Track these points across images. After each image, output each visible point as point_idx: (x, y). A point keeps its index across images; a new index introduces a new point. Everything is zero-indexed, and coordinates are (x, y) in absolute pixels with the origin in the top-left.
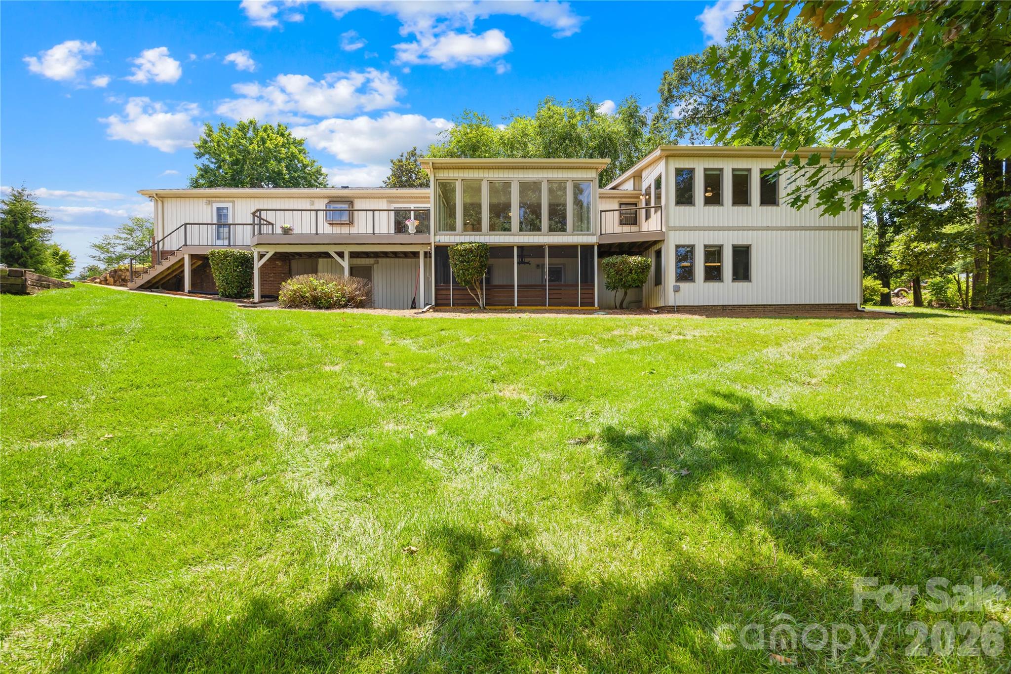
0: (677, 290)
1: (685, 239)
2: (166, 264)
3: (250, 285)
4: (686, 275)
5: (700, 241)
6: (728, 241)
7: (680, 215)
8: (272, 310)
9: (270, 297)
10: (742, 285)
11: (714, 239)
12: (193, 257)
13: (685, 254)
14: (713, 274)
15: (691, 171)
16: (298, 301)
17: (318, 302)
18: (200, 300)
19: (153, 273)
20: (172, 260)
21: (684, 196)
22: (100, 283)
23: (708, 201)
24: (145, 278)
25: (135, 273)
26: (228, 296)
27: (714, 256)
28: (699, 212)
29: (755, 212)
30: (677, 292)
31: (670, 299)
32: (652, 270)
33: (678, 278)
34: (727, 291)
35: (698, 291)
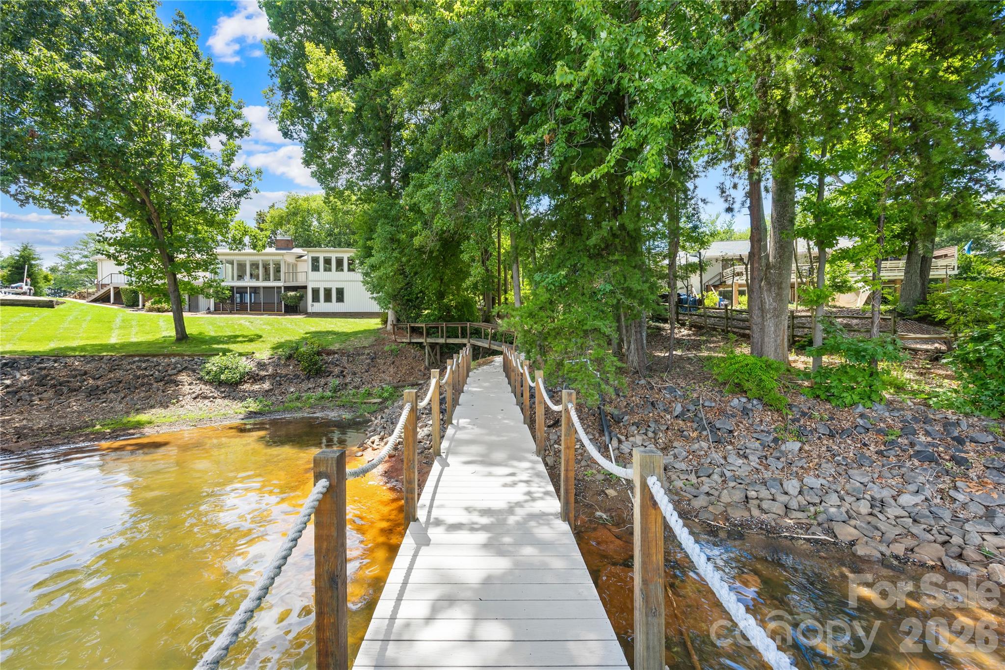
0: (312, 306)
1: (316, 285)
2: (102, 291)
3: (138, 301)
4: (316, 298)
5: (322, 286)
6: (334, 286)
7: (313, 275)
9: (144, 307)
10: (340, 304)
11: (328, 286)
12: (114, 288)
13: (316, 292)
14: (328, 298)
15: (318, 258)
16: (151, 310)
17: (160, 310)
18: (115, 307)
19: (97, 295)
20: (105, 289)
21: (315, 268)
22: (75, 298)
23: (325, 270)
24: (93, 297)
25: (89, 294)
26: (128, 306)
27: (328, 292)
28: (322, 274)
29: (346, 274)
30: (313, 307)
31: (310, 310)
32: (302, 298)
33: (313, 301)
34: (334, 306)
35: (321, 306)
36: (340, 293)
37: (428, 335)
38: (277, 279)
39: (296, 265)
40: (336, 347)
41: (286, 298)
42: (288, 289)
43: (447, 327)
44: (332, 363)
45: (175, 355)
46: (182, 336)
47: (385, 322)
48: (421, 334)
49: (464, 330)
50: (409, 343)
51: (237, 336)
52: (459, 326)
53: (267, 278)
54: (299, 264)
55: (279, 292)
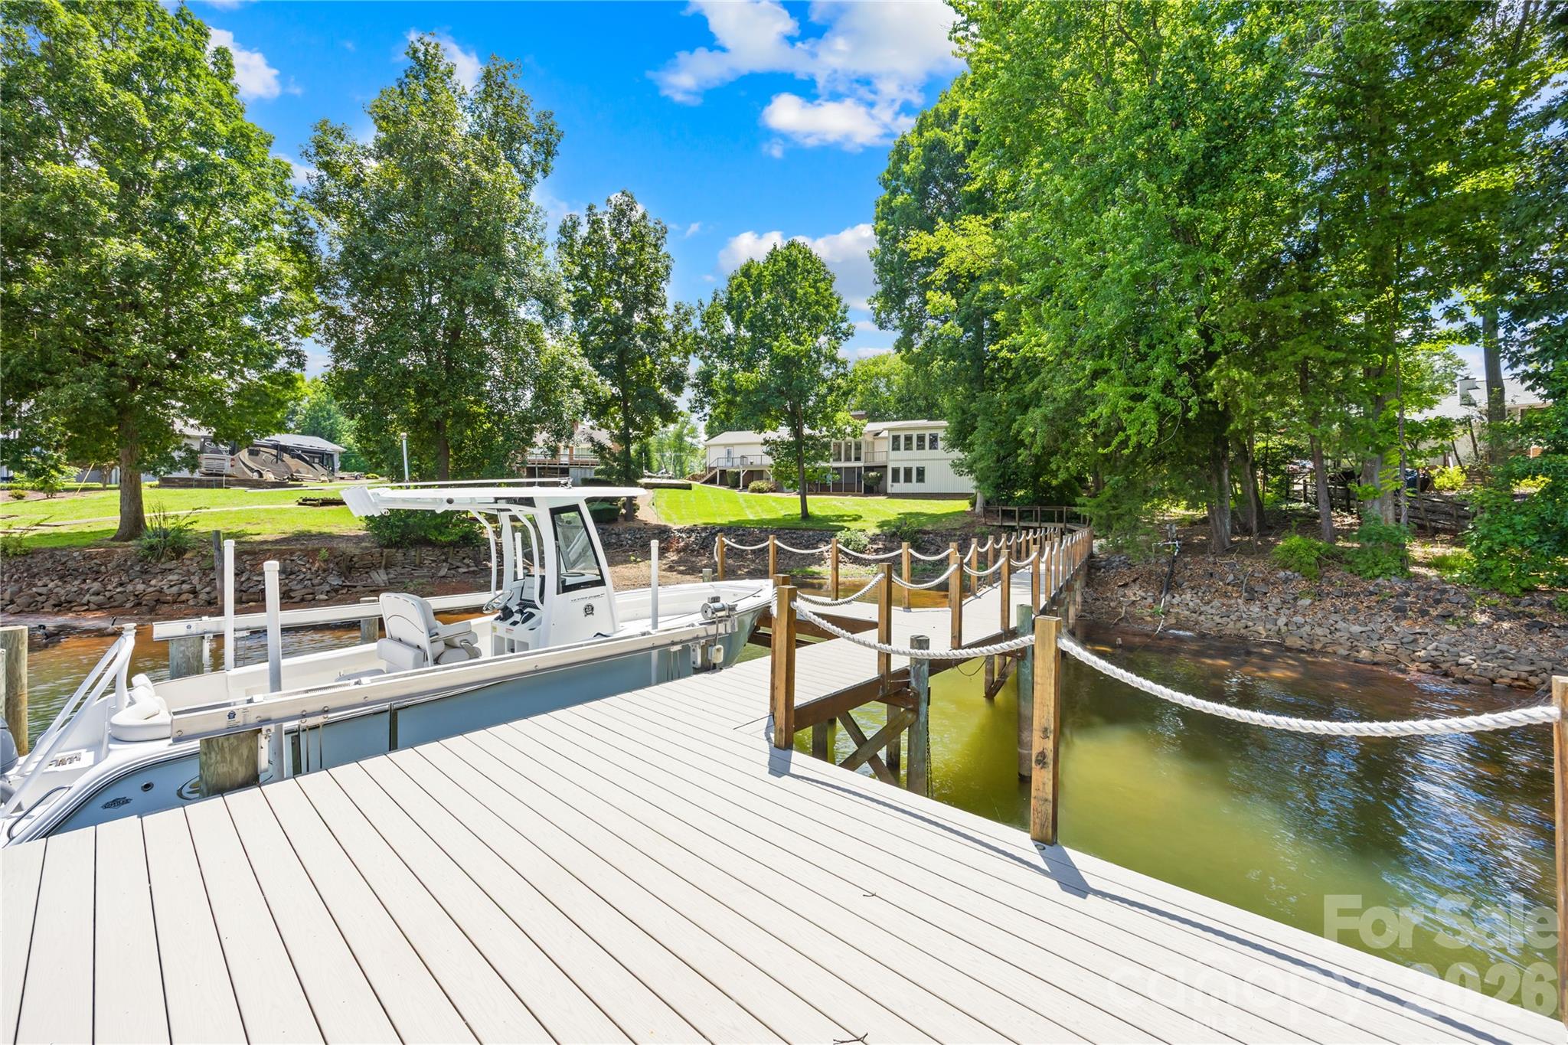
1: (896, 465)
2: (711, 474)
3: (740, 483)
4: (896, 479)
5: (902, 466)
6: (914, 465)
7: (893, 455)
8: (747, 493)
9: (746, 487)
10: (921, 484)
11: (908, 465)
12: (720, 470)
13: (896, 472)
14: (908, 479)
15: (899, 436)
16: (754, 491)
17: (760, 491)
18: (725, 488)
19: (706, 476)
20: (714, 472)
21: (896, 447)
24: (705, 479)
25: (700, 476)
26: (732, 487)
27: (908, 472)
28: (902, 453)
29: (927, 452)
30: (892, 487)
31: (889, 490)
32: (881, 478)
33: (893, 481)
34: (914, 487)
35: (901, 487)
36: (921, 473)
37: (1021, 518)
38: (858, 459)
39: (873, 443)
40: (929, 527)
41: (867, 478)
42: (869, 469)
43: (1042, 511)
44: (928, 541)
45: (810, 530)
46: (805, 515)
47: (973, 504)
48: (1013, 518)
49: (1061, 514)
50: (1000, 527)
51: (843, 516)
52: (1055, 510)
53: (848, 459)
54: (876, 442)
55: (859, 474)
